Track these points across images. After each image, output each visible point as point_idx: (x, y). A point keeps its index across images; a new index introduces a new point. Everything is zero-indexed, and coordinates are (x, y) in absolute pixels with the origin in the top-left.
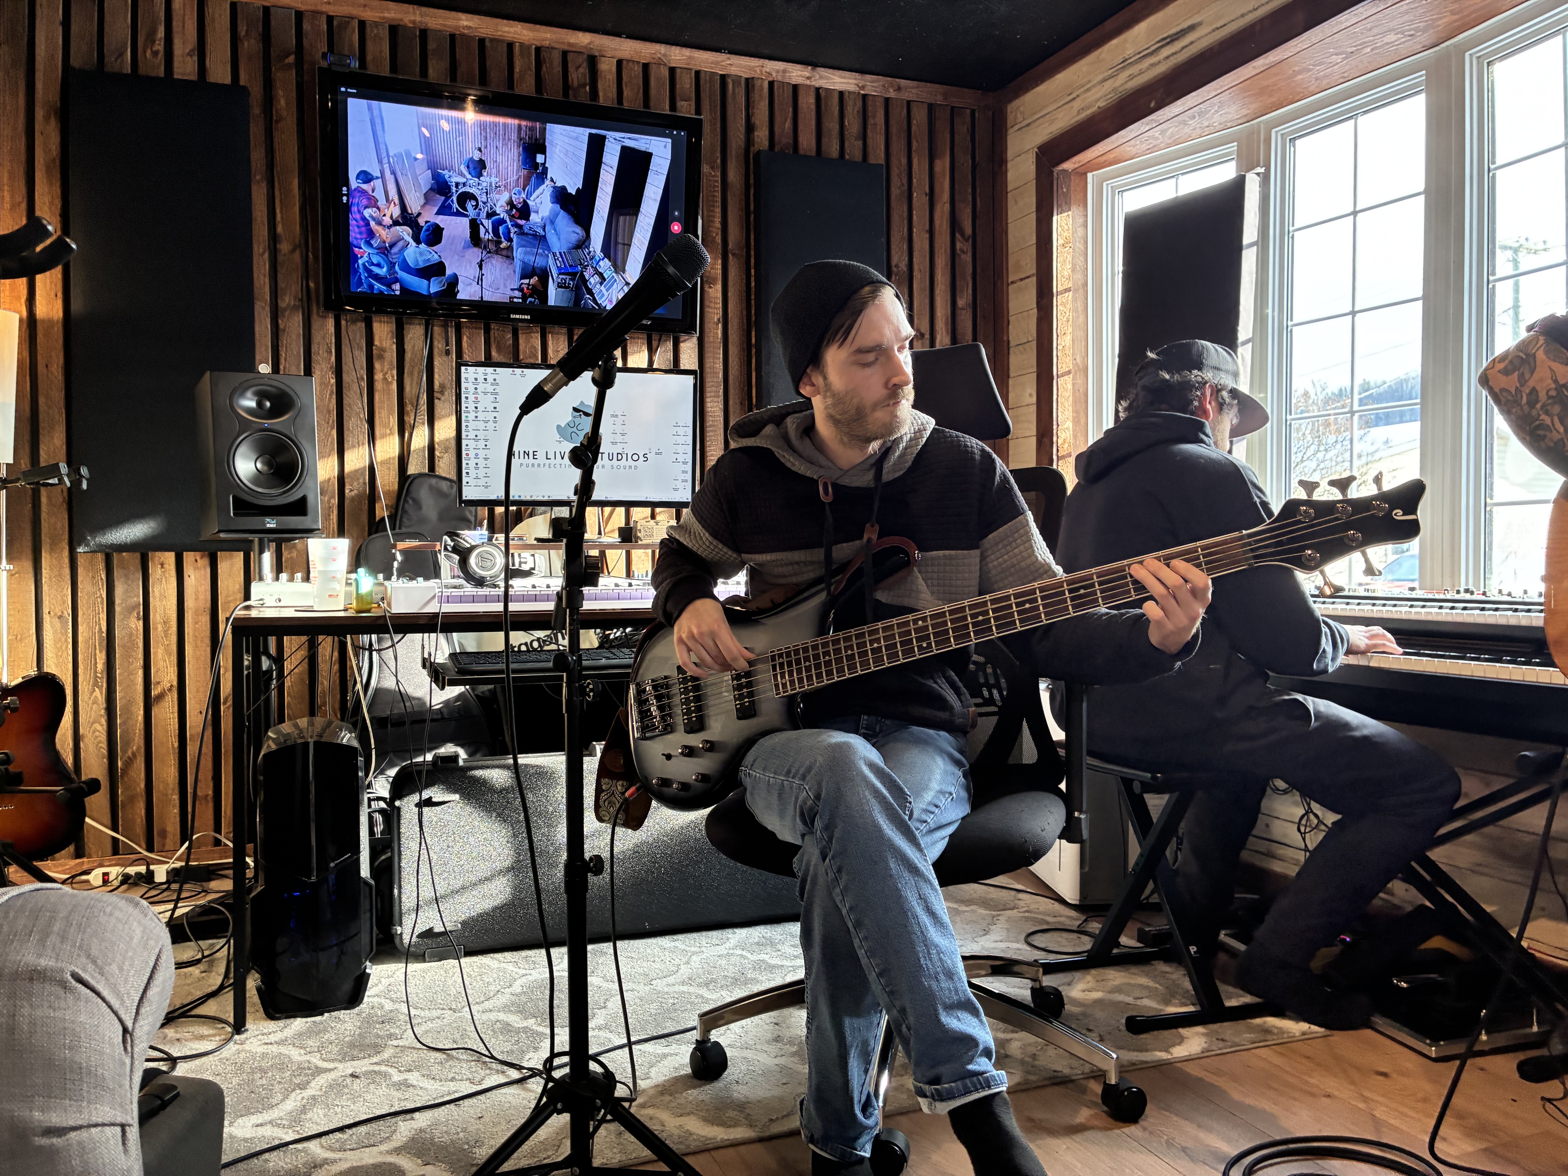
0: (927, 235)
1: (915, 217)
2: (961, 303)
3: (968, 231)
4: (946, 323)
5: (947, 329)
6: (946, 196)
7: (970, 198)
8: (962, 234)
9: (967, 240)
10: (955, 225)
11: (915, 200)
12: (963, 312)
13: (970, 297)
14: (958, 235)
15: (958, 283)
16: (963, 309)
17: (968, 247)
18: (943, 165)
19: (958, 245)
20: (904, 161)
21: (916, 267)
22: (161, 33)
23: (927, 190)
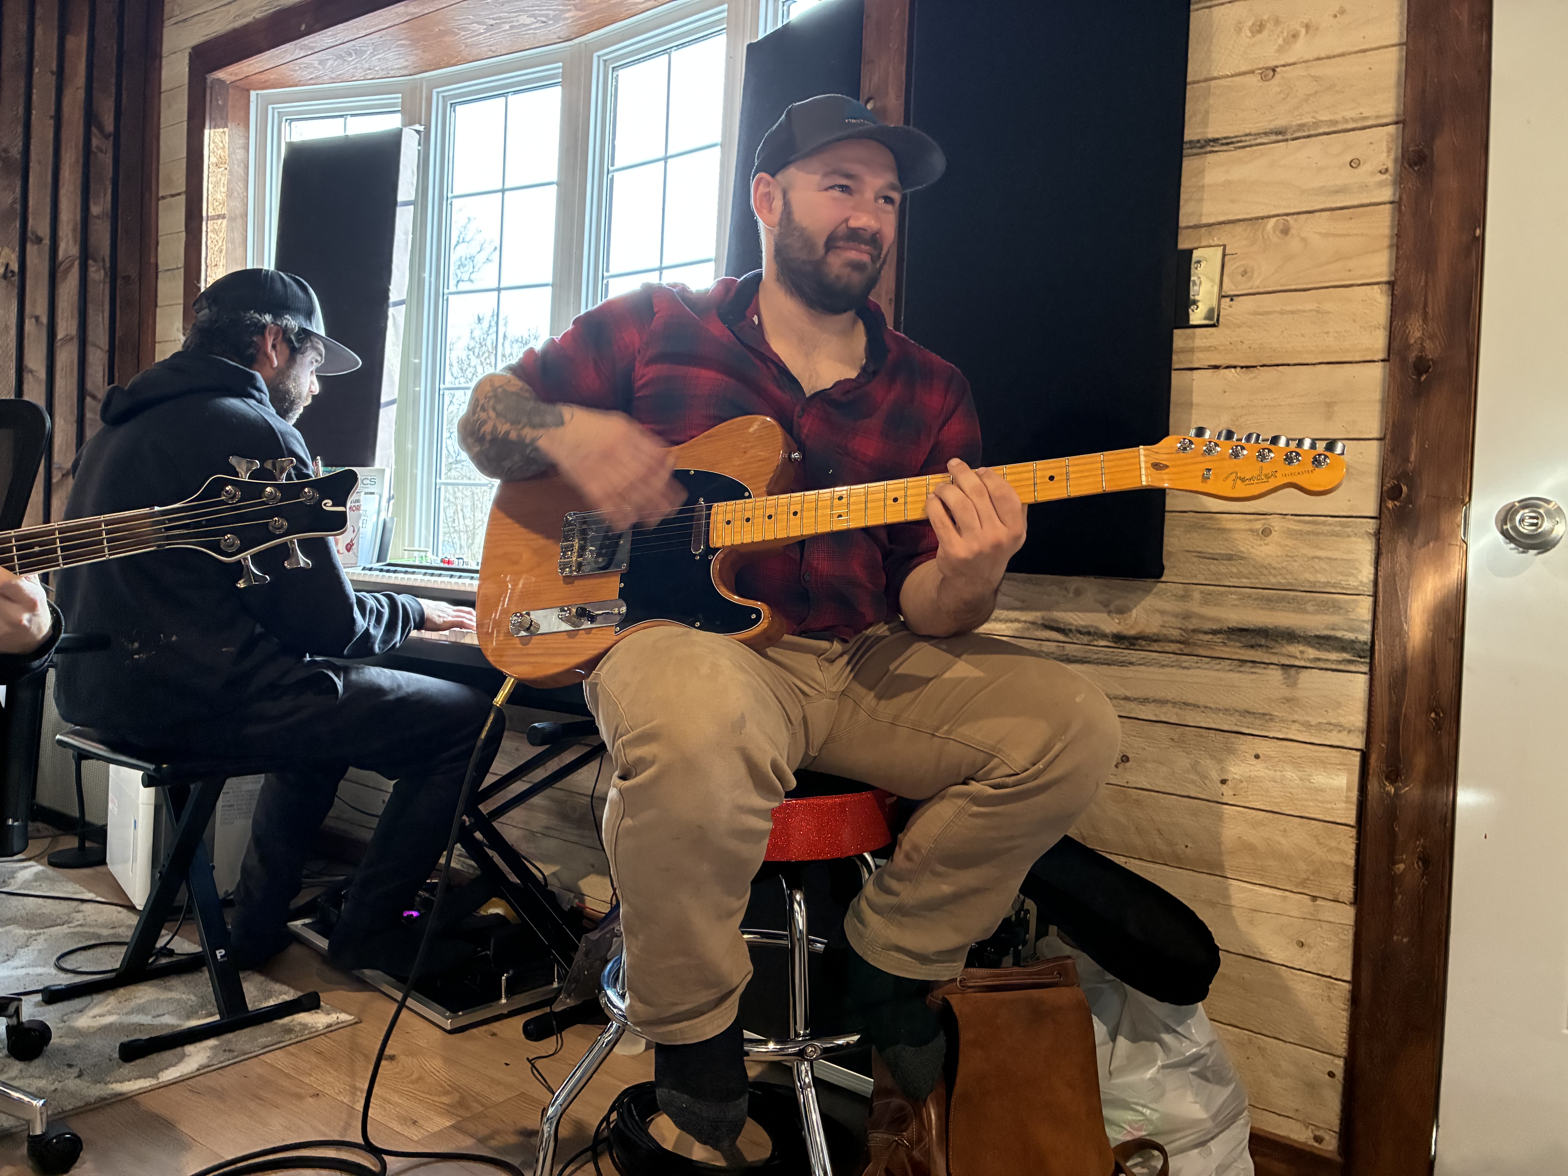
0: (52, 122)
1: (34, 97)
2: (95, 210)
3: (110, 127)
4: (74, 230)
5: (75, 238)
6: (80, 80)
7: (113, 90)
8: (101, 129)
9: (107, 137)
10: (90, 118)
11: (36, 77)
12: (99, 222)
13: (109, 206)
14: (94, 130)
15: (92, 186)
16: (98, 217)
17: (108, 145)
18: (77, 44)
19: (95, 142)
20: (23, 28)
21: (33, 157)
23: (54, 68)
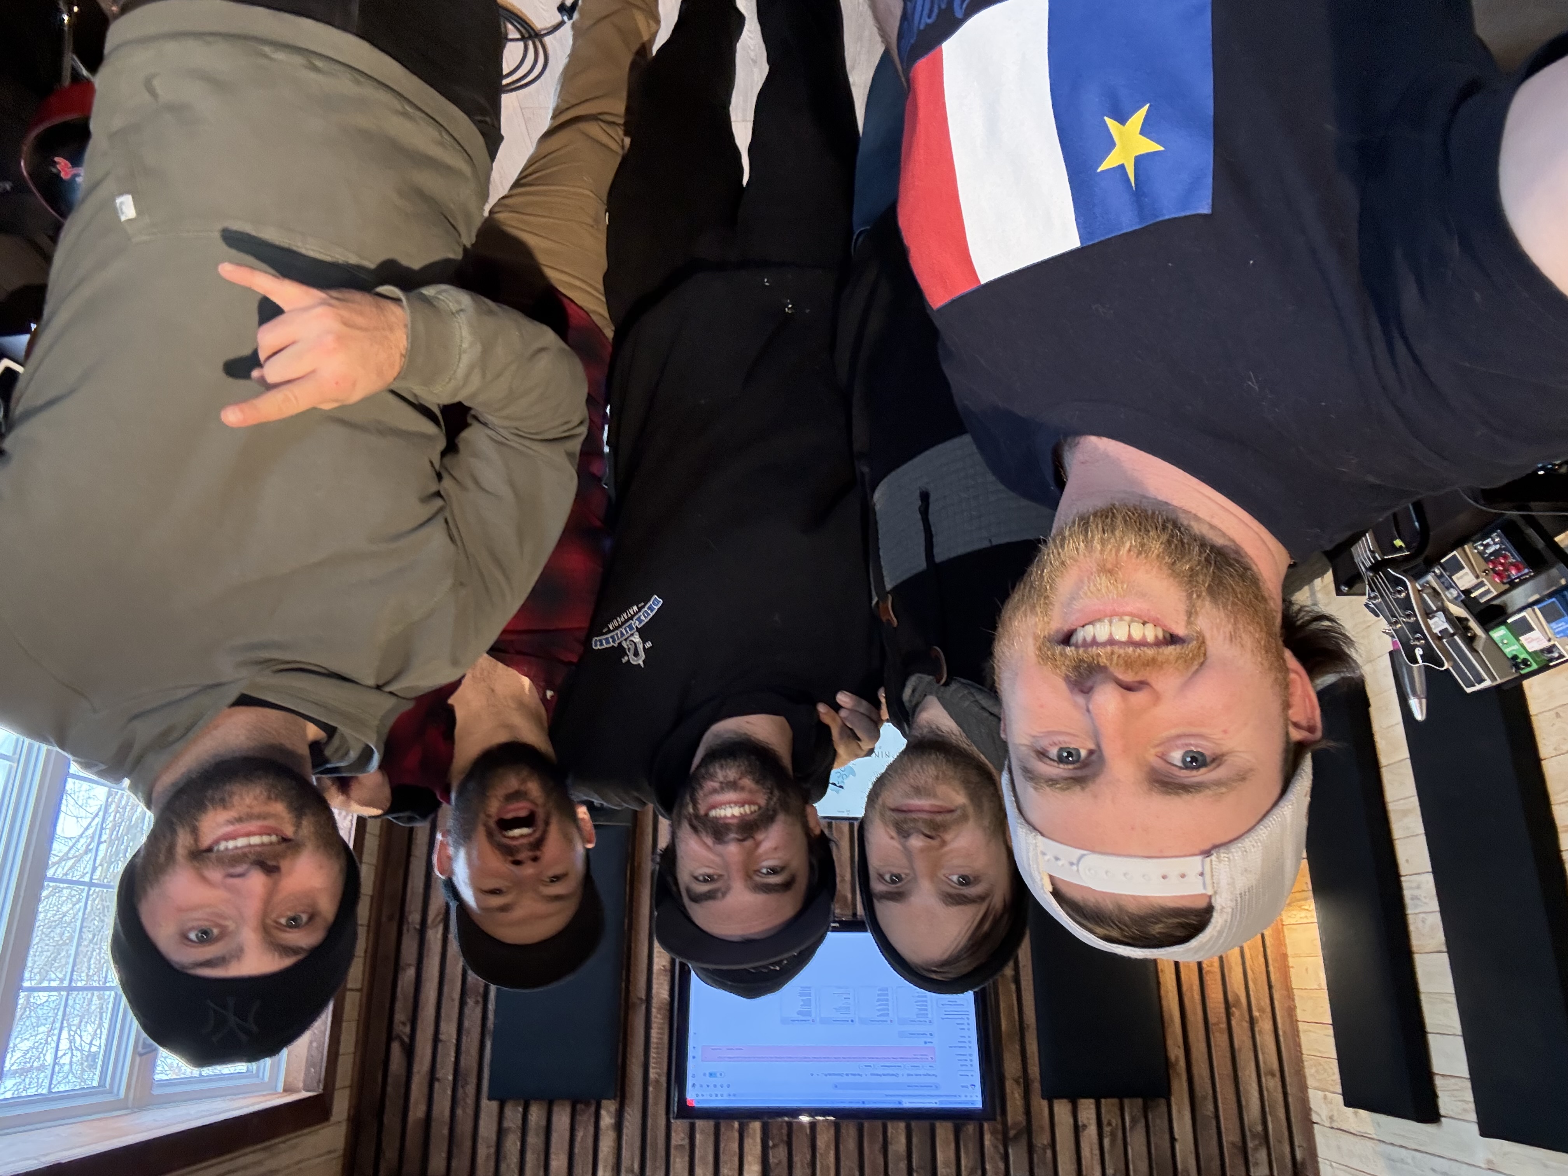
0: (441, 1037)
1: (453, 1054)
3: (396, 1047)
4: (429, 951)
5: (429, 945)
6: (416, 1080)
7: (389, 1081)
8: (402, 1042)
9: (398, 1036)
10: (409, 1051)
11: (451, 1072)
12: (409, 962)
13: (400, 976)
14: (407, 1040)
15: (412, 992)
16: (410, 966)
17: (397, 1030)
18: (417, 1111)
19: (407, 1029)
20: (459, 1112)
22: (1106, 1142)
23: (437, 1084)
